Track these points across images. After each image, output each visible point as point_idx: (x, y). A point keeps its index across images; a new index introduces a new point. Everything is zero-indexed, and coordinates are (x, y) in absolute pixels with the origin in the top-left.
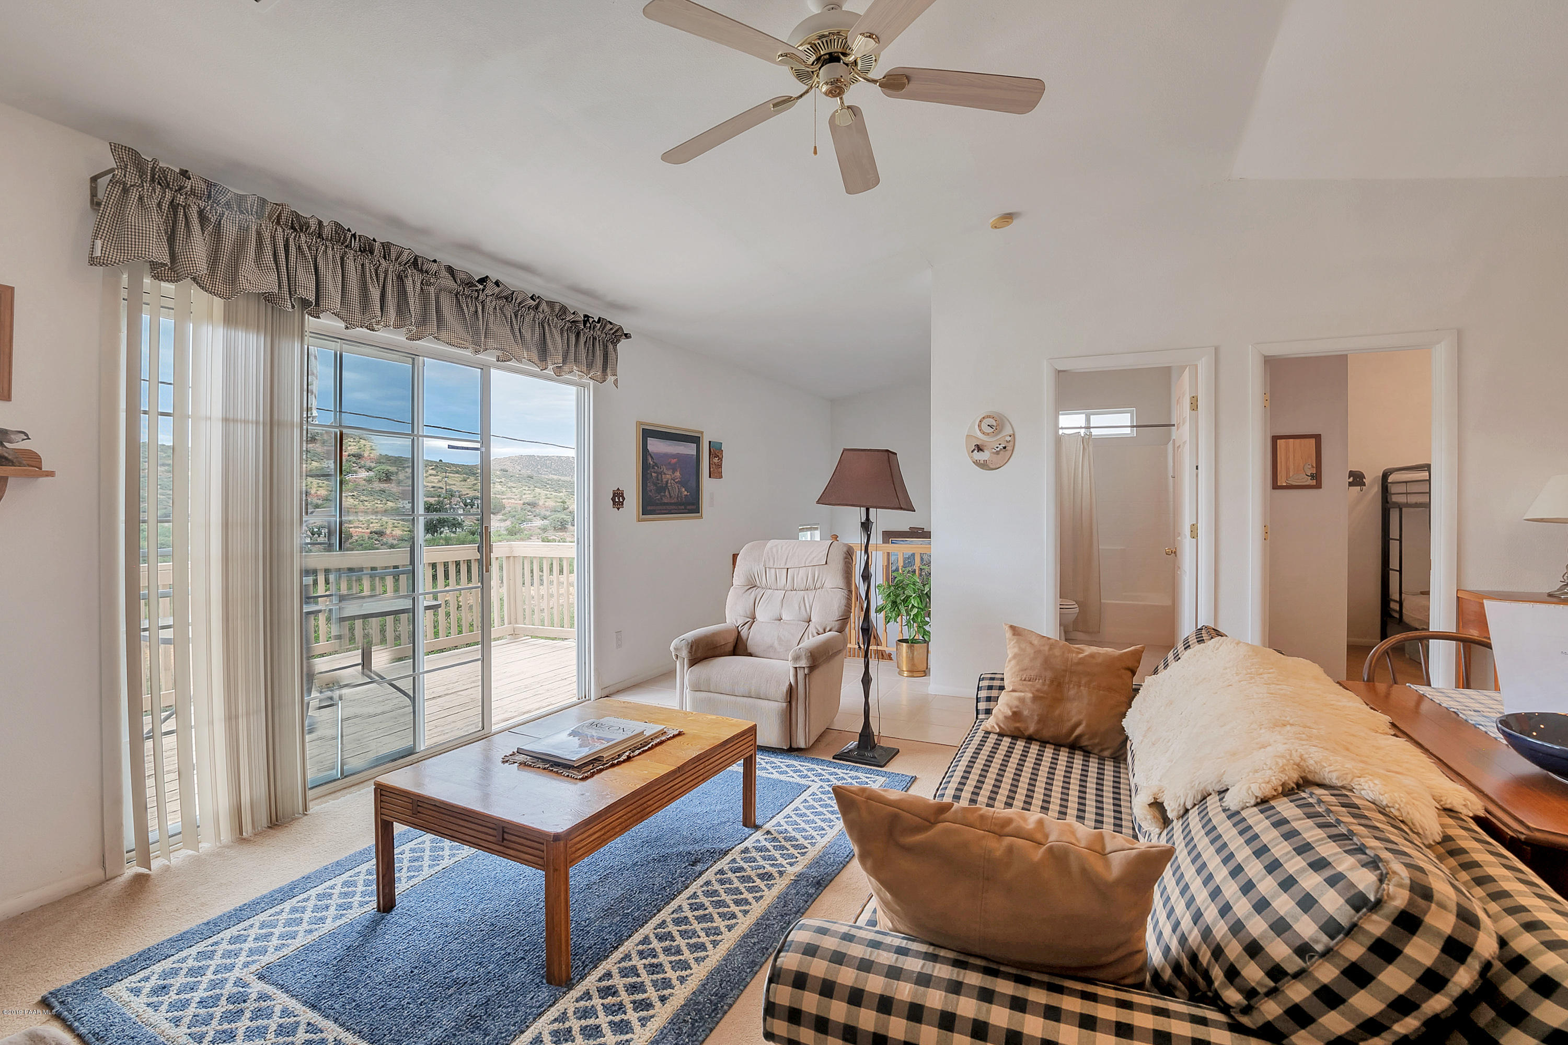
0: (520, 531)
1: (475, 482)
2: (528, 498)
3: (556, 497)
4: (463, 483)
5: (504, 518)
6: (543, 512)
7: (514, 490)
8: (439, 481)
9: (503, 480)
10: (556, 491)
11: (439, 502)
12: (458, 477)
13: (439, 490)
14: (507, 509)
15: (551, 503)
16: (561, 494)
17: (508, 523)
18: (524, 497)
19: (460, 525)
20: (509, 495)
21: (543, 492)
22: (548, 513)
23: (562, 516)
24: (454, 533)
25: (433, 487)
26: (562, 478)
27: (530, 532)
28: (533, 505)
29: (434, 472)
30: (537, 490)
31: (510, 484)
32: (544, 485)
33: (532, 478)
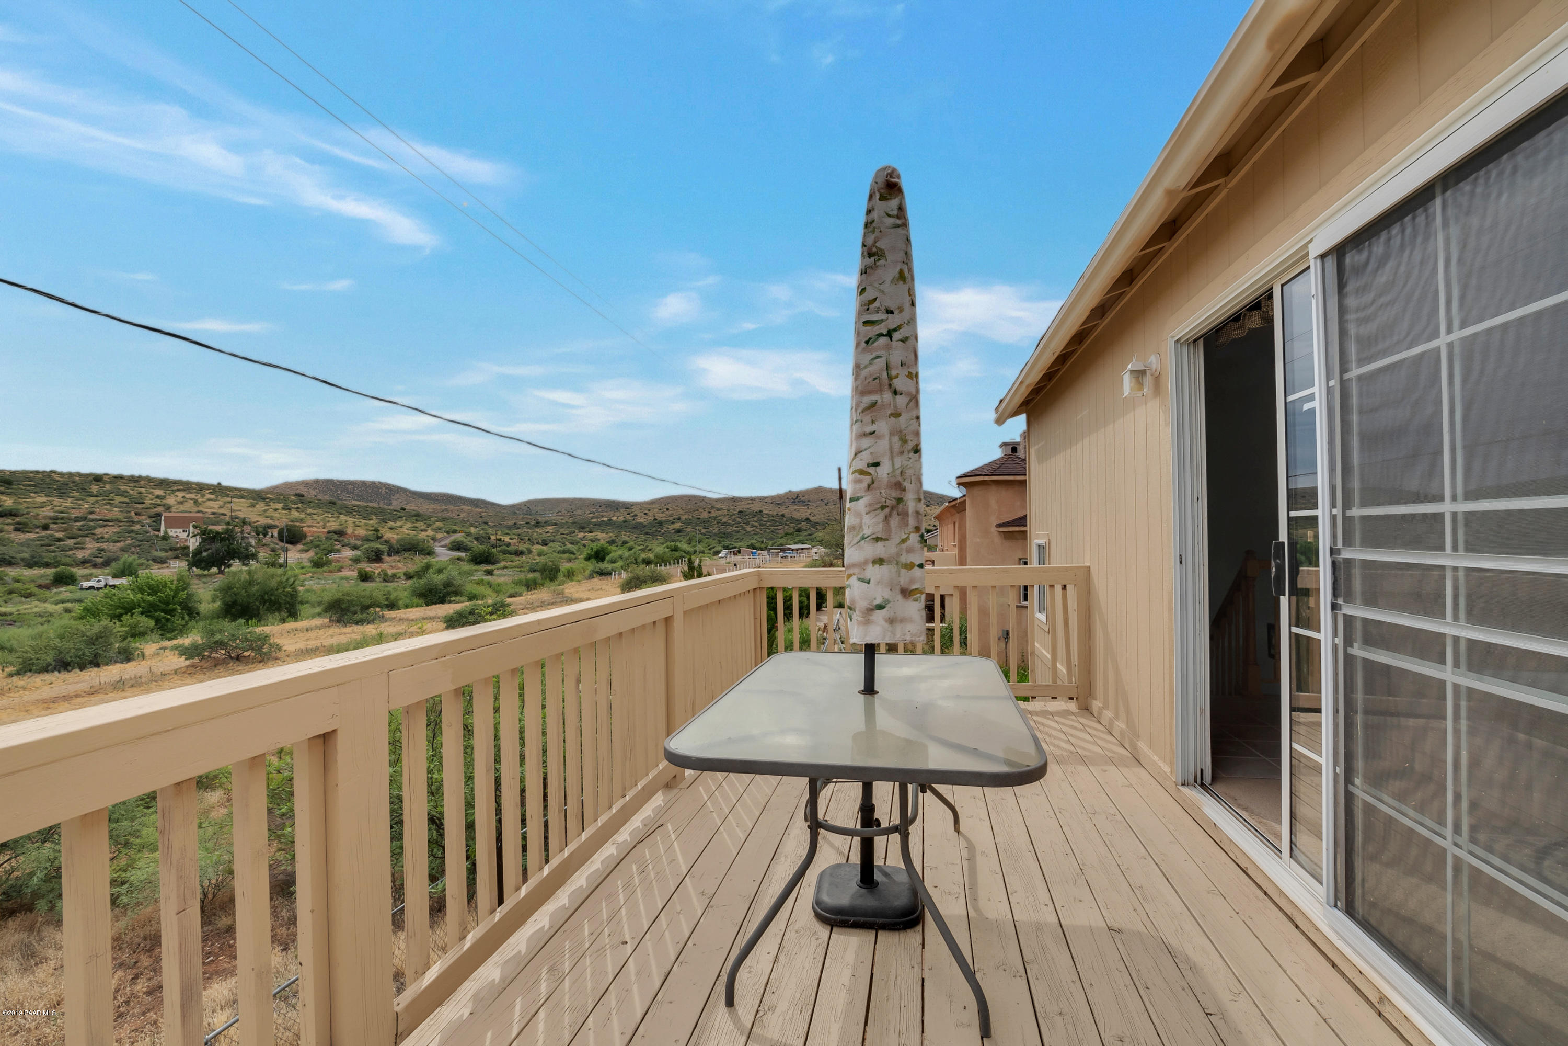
0: (329, 562)
1: (266, 508)
2: (333, 525)
3: (366, 525)
4: (251, 509)
5: (305, 548)
6: (353, 542)
7: (315, 517)
8: (221, 507)
9: (300, 505)
10: (365, 518)
11: (227, 531)
12: (243, 503)
13: (222, 517)
14: (309, 538)
15: (361, 532)
16: (371, 522)
17: (311, 554)
18: (328, 524)
19: (254, 556)
20: (310, 523)
21: (351, 520)
22: (359, 543)
23: (376, 545)
24: (247, 565)
25: (213, 513)
26: (371, 505)
27: (340, 564)
28: (341, 533)
29: (213, 497)
30: (343, 517)
31: (309, 511)
32: (350, 511)
33: (334, 503)
